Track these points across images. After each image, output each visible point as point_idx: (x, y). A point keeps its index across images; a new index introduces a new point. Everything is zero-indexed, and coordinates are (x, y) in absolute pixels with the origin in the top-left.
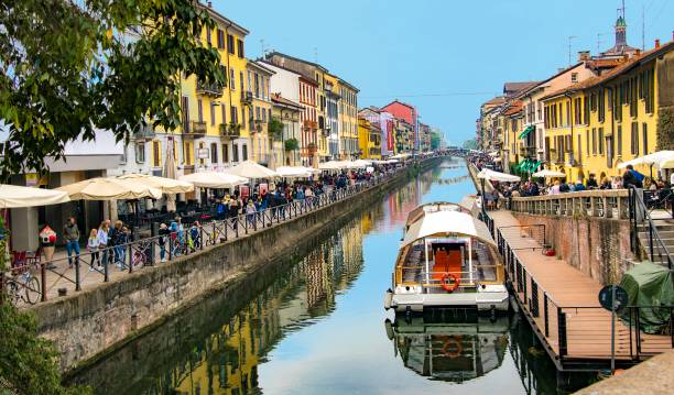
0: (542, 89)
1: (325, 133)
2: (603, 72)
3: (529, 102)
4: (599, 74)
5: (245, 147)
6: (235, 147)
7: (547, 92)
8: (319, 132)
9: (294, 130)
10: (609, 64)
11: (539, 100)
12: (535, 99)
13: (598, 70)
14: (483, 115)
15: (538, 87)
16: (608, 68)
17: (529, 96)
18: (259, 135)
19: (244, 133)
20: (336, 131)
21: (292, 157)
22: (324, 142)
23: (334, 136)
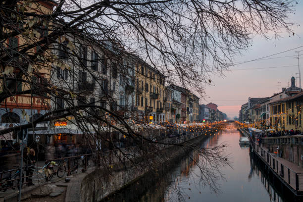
0: (269, 100)
1: (189, 113)
2: (293, 95)
3: (263, 104)
4: (291, 96)
5: (164, 116)
6: (161, 116)
7: (271, 102)
8: (187, 112)
9: (179, 112)
10: (295, 92)
11: (268, 104)
12: (266, 104)
13: (291, 94)
14: (242, 109)
15: (267, 99)
16: (294, 94)
17: (264, 103)
18: (168, 112)
19: (164, 111)
20: (192, 112)
21: (178, 121)
22: (188, 116)
23: (191, 114)
